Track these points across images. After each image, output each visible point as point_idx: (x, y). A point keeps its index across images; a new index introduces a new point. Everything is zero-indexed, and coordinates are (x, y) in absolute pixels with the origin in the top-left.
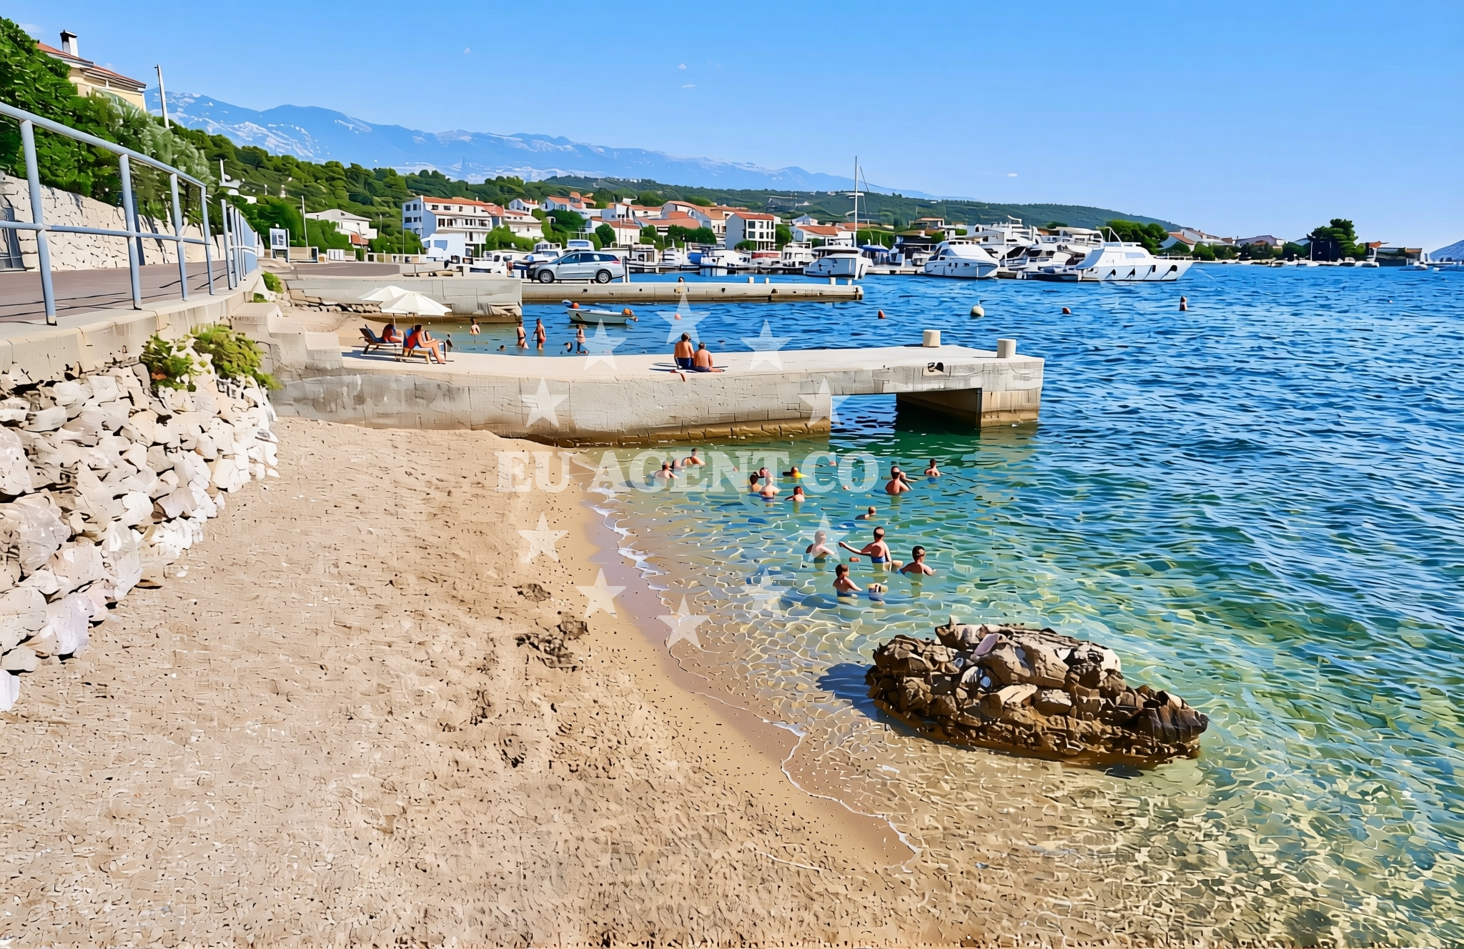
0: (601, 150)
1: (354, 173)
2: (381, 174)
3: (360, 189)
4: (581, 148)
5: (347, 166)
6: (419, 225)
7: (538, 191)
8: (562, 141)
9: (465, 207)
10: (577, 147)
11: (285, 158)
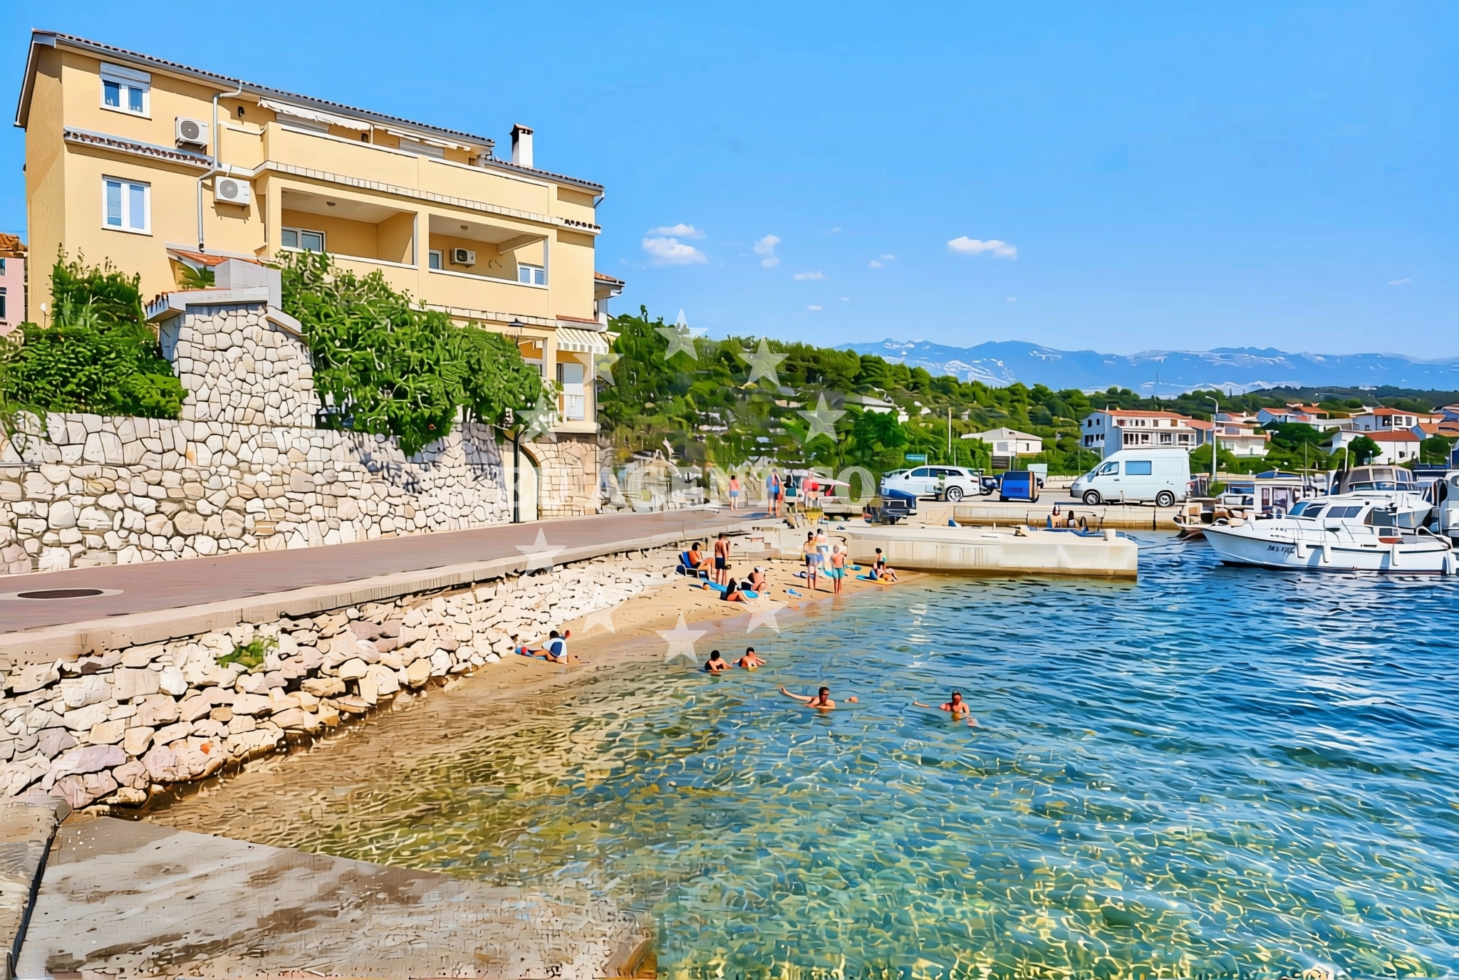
0: (1322, 358)
1: (1038, 395)
2: (1066, 395)
3: (1042, 410)
4: (1296, 359)
5: (1031, 387)
6: (1101, 444)
7: (1250, 404)
8: (1271, 352)
9: (1160, 423)
10: (1290, 357)
11: (975, 384)
